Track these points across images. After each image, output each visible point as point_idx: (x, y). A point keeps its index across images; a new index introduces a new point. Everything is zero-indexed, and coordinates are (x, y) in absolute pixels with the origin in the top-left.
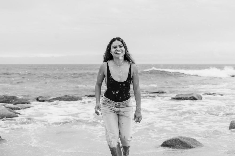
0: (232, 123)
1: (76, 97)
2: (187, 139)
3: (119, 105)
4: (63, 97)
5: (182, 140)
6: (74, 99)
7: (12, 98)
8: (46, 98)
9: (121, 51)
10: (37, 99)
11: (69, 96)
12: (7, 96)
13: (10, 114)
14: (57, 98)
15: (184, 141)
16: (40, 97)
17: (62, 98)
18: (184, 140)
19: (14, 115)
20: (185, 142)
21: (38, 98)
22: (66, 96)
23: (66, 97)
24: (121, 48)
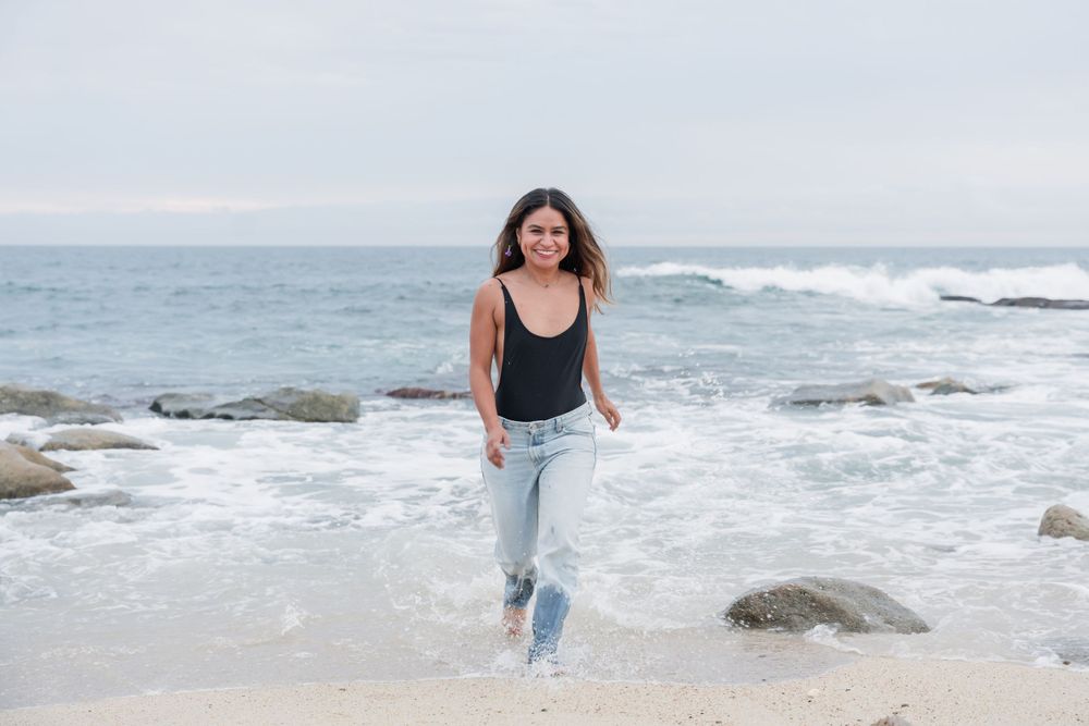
0: (1049, 518)
1: (334, 397)
2: (843, 587)
3: (542, 435)
4: (274, 398)
5: (819, 593)
6: (324, 404)
7: (41, 400)
8: (194, 400)
9: (554, 248)
10: (156, 408)
11: (302, 393)
12: (19, 392)
13: (33, 474)
14: (246, 400)
15: (829, 600)
16: (170, 396)
17: (267, 402)
18: (829, 594)
19: (53, 479)
20: (833, 604)
21: (160, 402)
22: (289, 391)
23: (285, 395)
24: (556, 239)
